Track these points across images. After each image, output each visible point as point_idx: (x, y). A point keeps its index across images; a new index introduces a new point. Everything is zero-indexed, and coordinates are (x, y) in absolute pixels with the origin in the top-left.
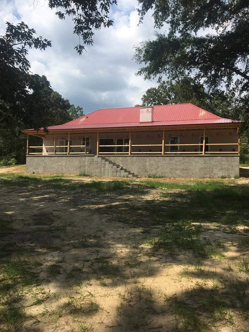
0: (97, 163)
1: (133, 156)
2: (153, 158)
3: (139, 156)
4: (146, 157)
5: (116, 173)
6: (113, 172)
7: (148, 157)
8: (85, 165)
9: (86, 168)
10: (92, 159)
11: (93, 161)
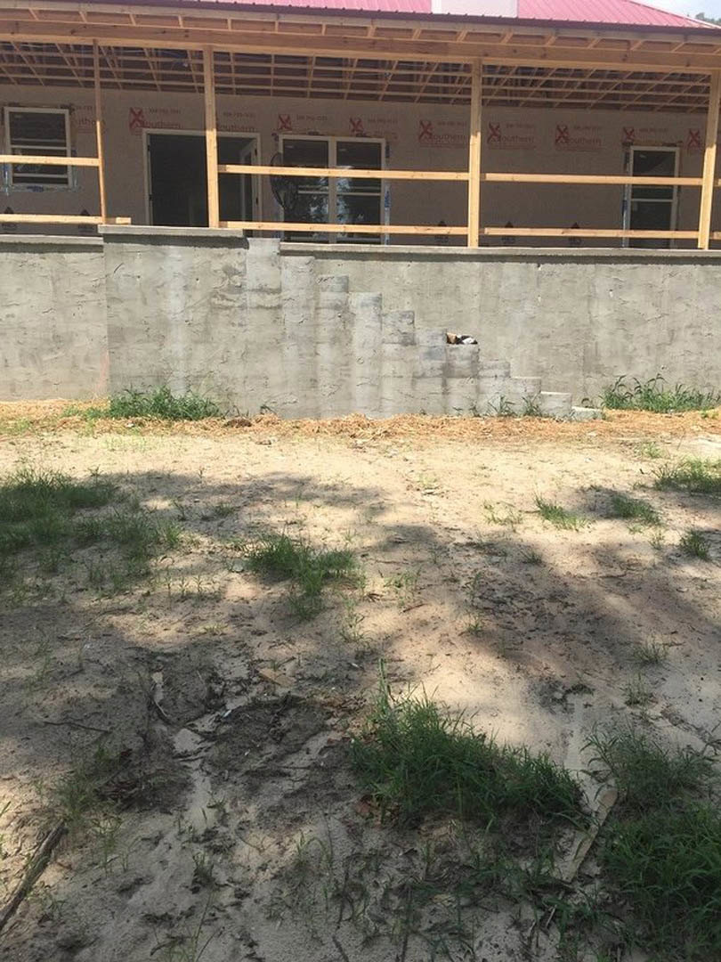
0: (270, 300)
1: (502, 258)
2: (643, 271)
3: (540, 260)
4: (591, 267)
5: (444, 384)
6: (416, 378)
7: (605, 267)
8: (165, 324)
9: (178, 344)
10: (229, 271)
11: (233, 284)
